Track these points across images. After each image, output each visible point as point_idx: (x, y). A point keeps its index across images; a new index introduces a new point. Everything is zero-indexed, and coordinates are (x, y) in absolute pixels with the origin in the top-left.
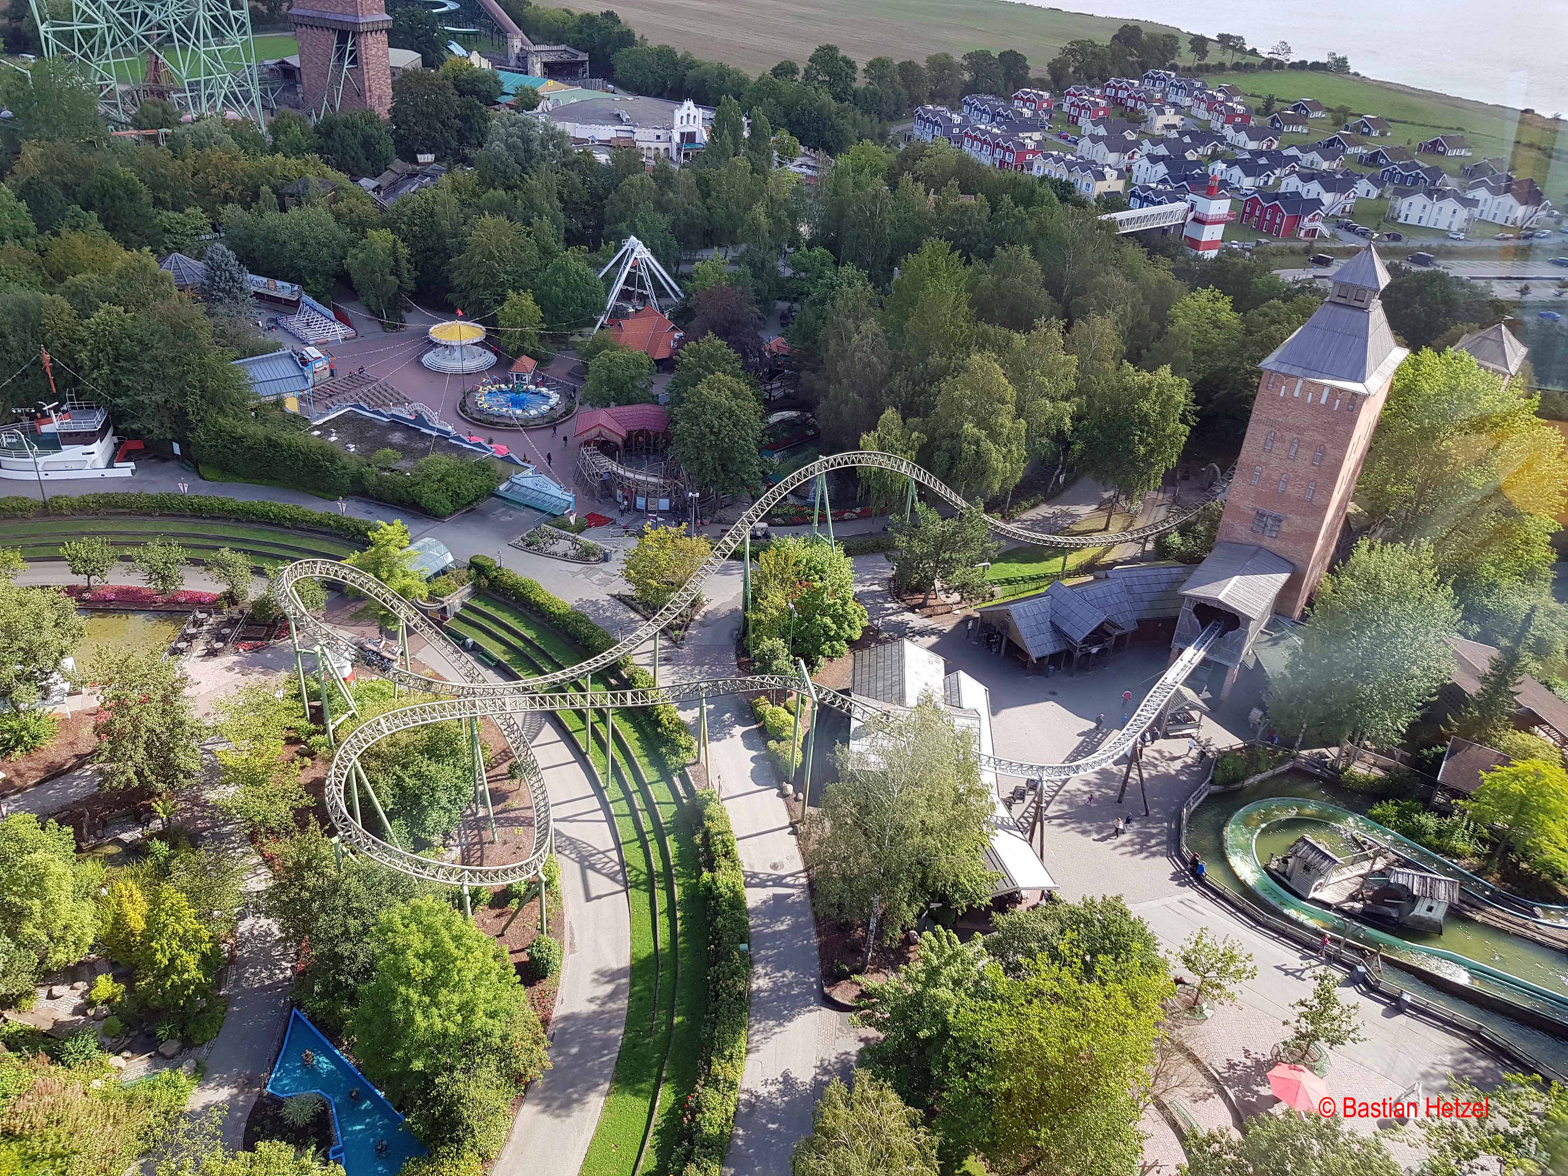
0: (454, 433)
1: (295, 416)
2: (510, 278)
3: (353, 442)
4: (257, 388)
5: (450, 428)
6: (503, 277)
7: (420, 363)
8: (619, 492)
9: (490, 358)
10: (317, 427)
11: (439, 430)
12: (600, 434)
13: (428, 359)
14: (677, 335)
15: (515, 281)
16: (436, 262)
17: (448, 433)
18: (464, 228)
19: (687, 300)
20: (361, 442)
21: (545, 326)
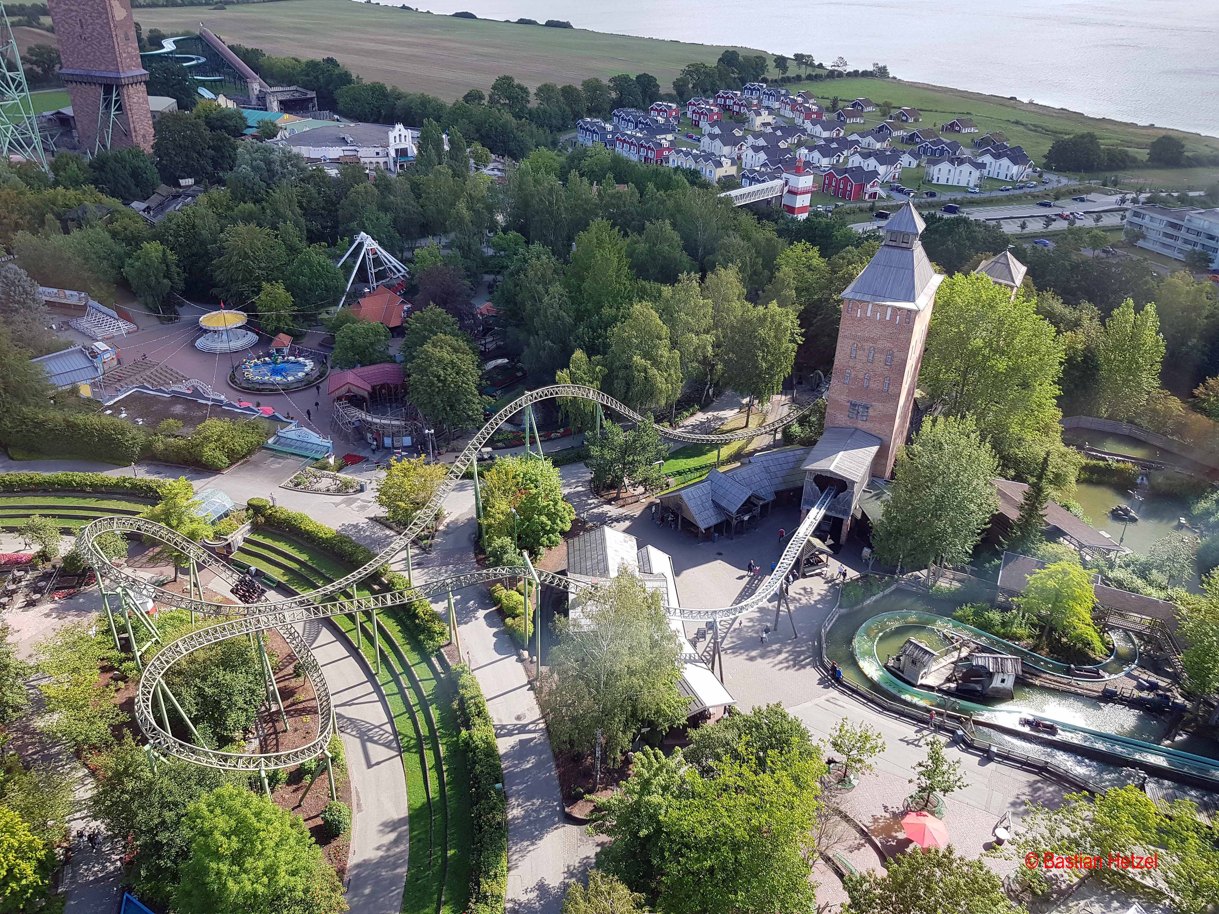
0: (226, 401)
1: (89, 399)
2: (264, 272)
3: (140, 417)
4: (54, 380)
5: (223, 397)
6: (258, 272)
7: (193, 346)
8: (369, 435)
9: (252, 338)
10: (109, 407)
11: (213, 400)
12: (349, 391)
13: (199, 343)
14: (405, 307)
15: (268, 275)
16: (201, 264)
17: (221, 401)
18: (222, 235)
19: (412, 279)
20: (147, 416)
21: (296, 308)
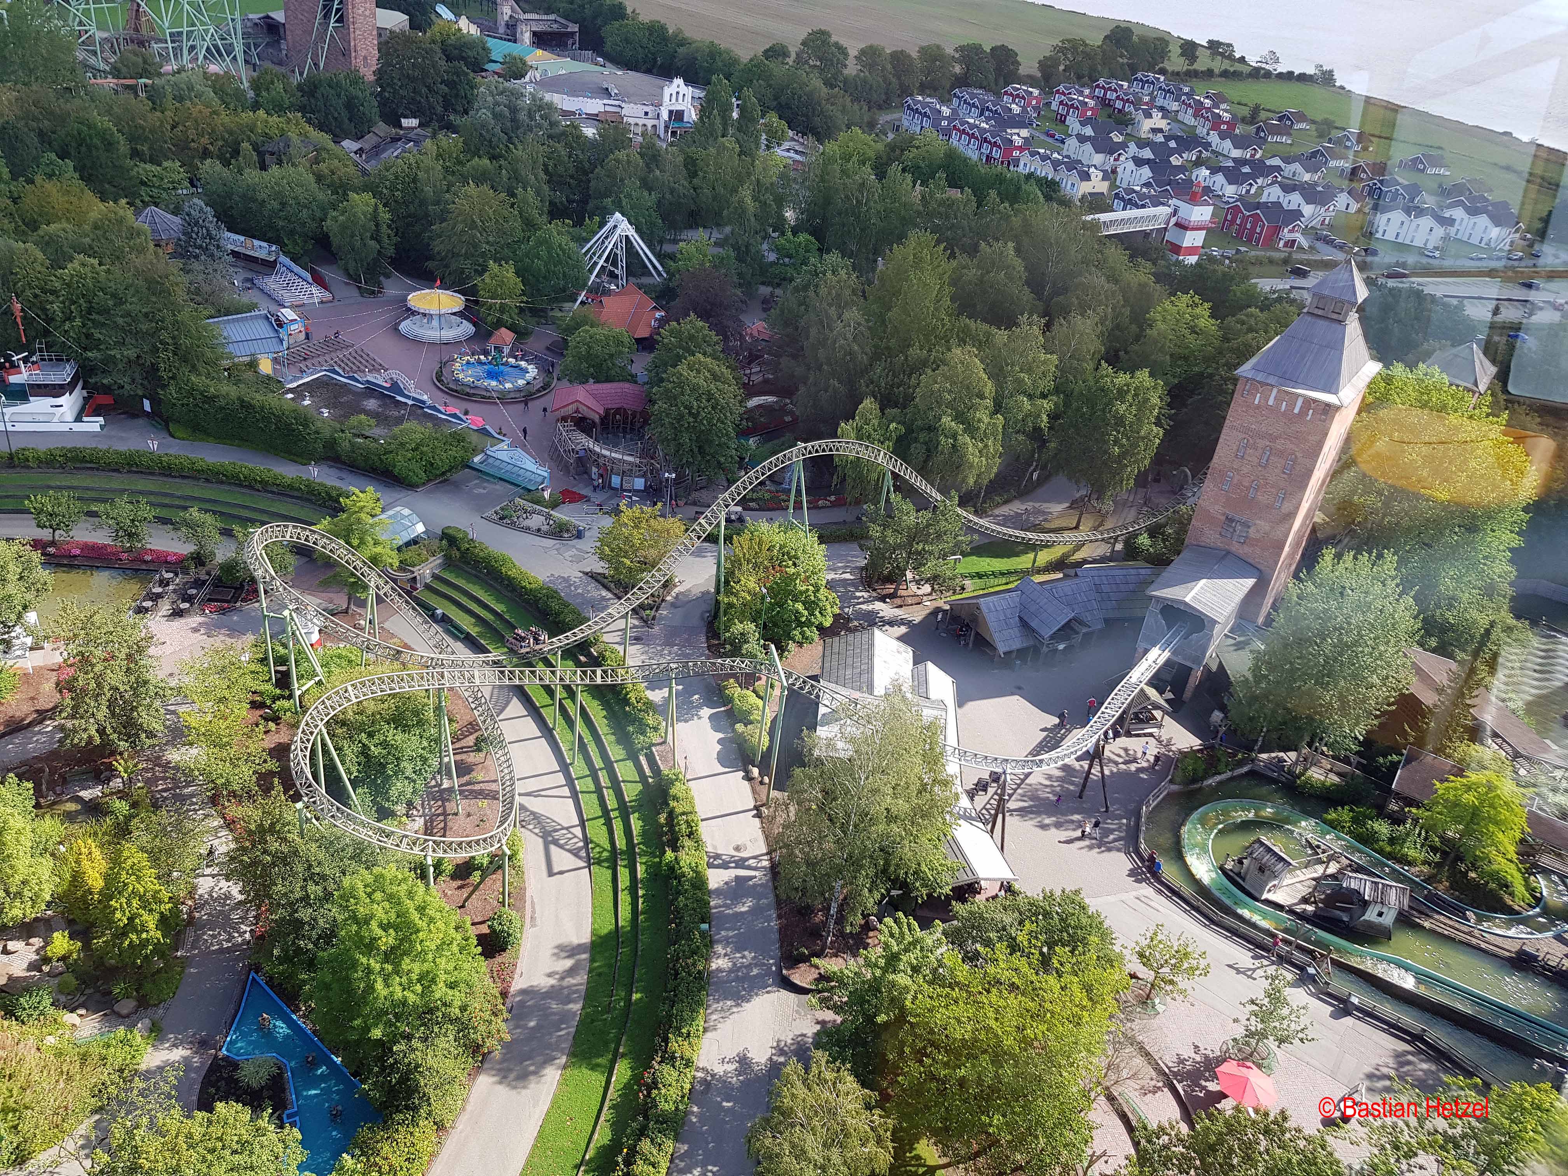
0: (429, 402)
1: (269, 377)
2: (492, 249)
3: (326, 407)
4: (231, 348)
5: (425, 398)
6: (485, 247)
7: (397, 330)
8: (594, 470)
9: (468, 328)
10: (290, 391)
11: (414, 399)
12: (577, 411)
13: (404, 326)
14: (658, 315)
15: (497, 252)
16: (417, 228)
17: (423, 402)
18: (447, 196)
19: (670, 279)
20: (334, 408)
21: (525, 299)
